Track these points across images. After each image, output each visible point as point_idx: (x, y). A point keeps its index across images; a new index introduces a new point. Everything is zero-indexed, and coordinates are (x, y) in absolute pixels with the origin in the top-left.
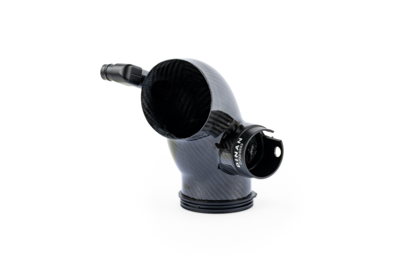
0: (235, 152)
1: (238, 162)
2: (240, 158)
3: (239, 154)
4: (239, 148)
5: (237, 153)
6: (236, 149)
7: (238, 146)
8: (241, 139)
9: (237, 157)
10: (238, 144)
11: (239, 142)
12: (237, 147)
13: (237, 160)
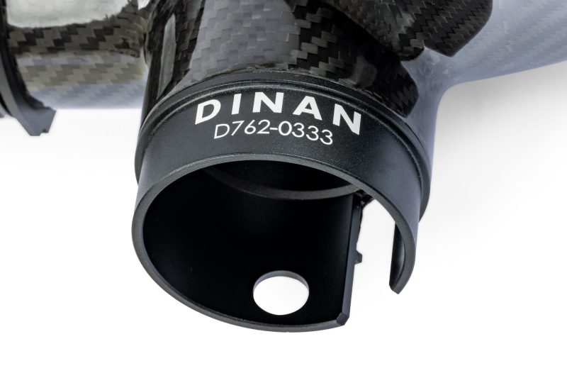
0: (280, 97)
1: (225, 115)
2: (250, 129)
3: (276, 119)
4: (307, 119)
5: (277, 106)
6: (300, 97)
7: (318, 116)
8: (355, 126)
9: (257, 108)
10: (327, 109)
11: (339, 112)
12: (308, 105)
13: (236, 110)
